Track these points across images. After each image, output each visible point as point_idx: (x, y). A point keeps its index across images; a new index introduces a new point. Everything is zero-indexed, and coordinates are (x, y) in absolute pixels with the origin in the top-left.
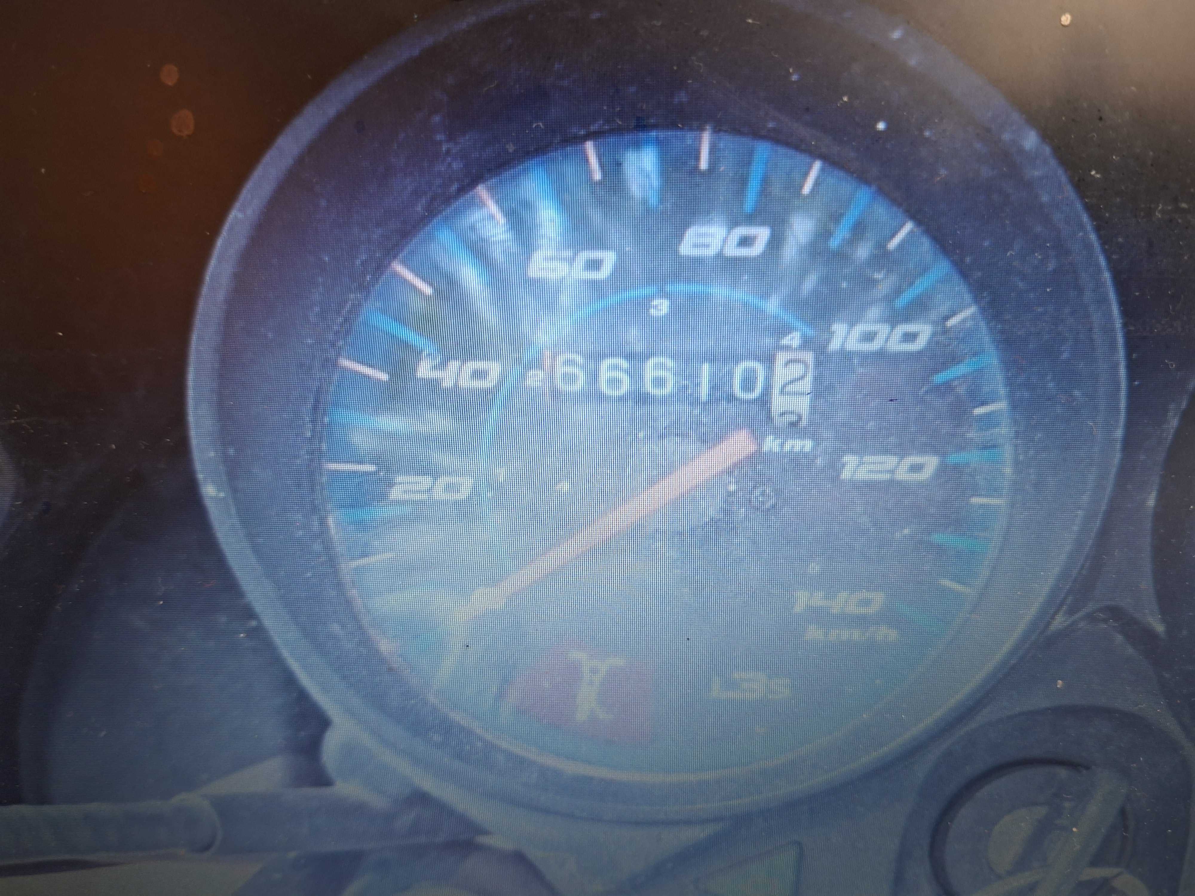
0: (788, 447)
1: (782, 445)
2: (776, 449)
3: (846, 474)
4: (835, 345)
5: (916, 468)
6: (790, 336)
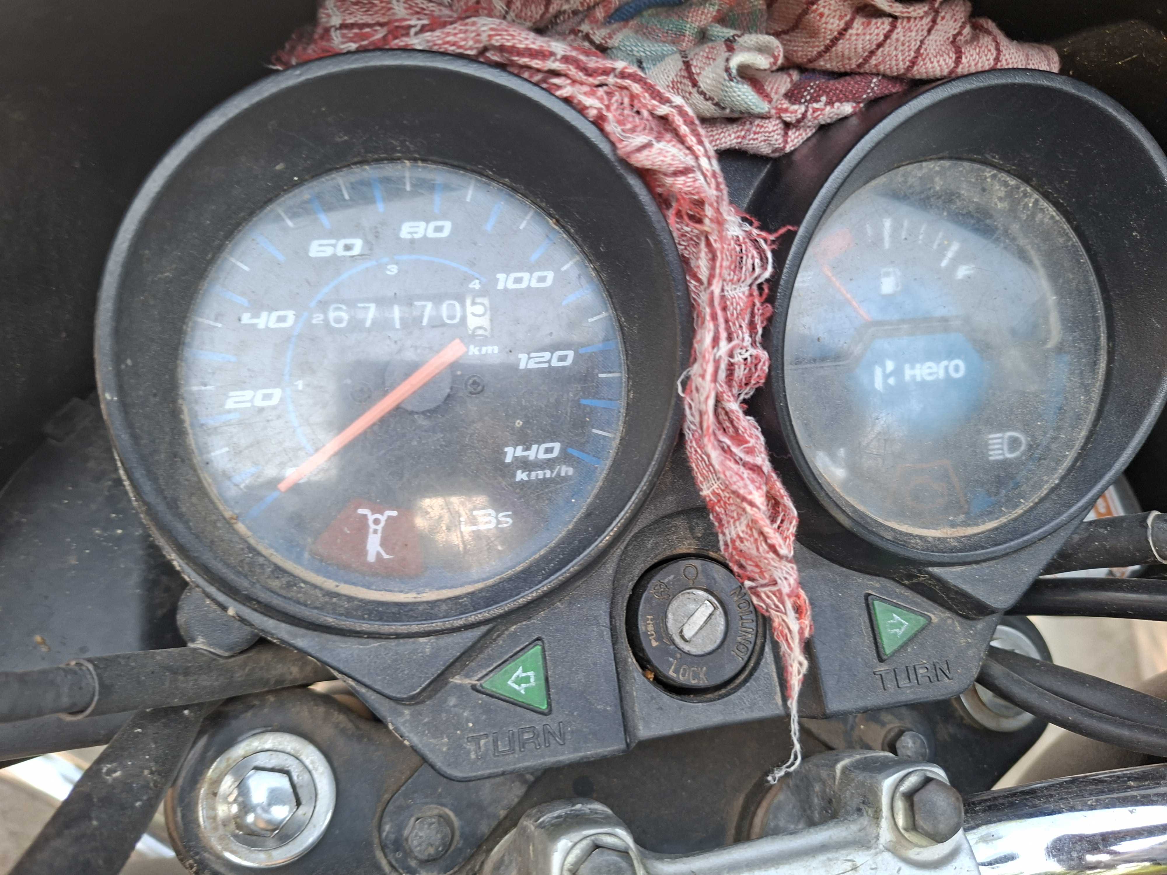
0: (484, 351)
1: (480, 350)
2: (477, 353)
3: (522, 366)
4: (500, 286)
5: (562, 359)
6: (473, 283)
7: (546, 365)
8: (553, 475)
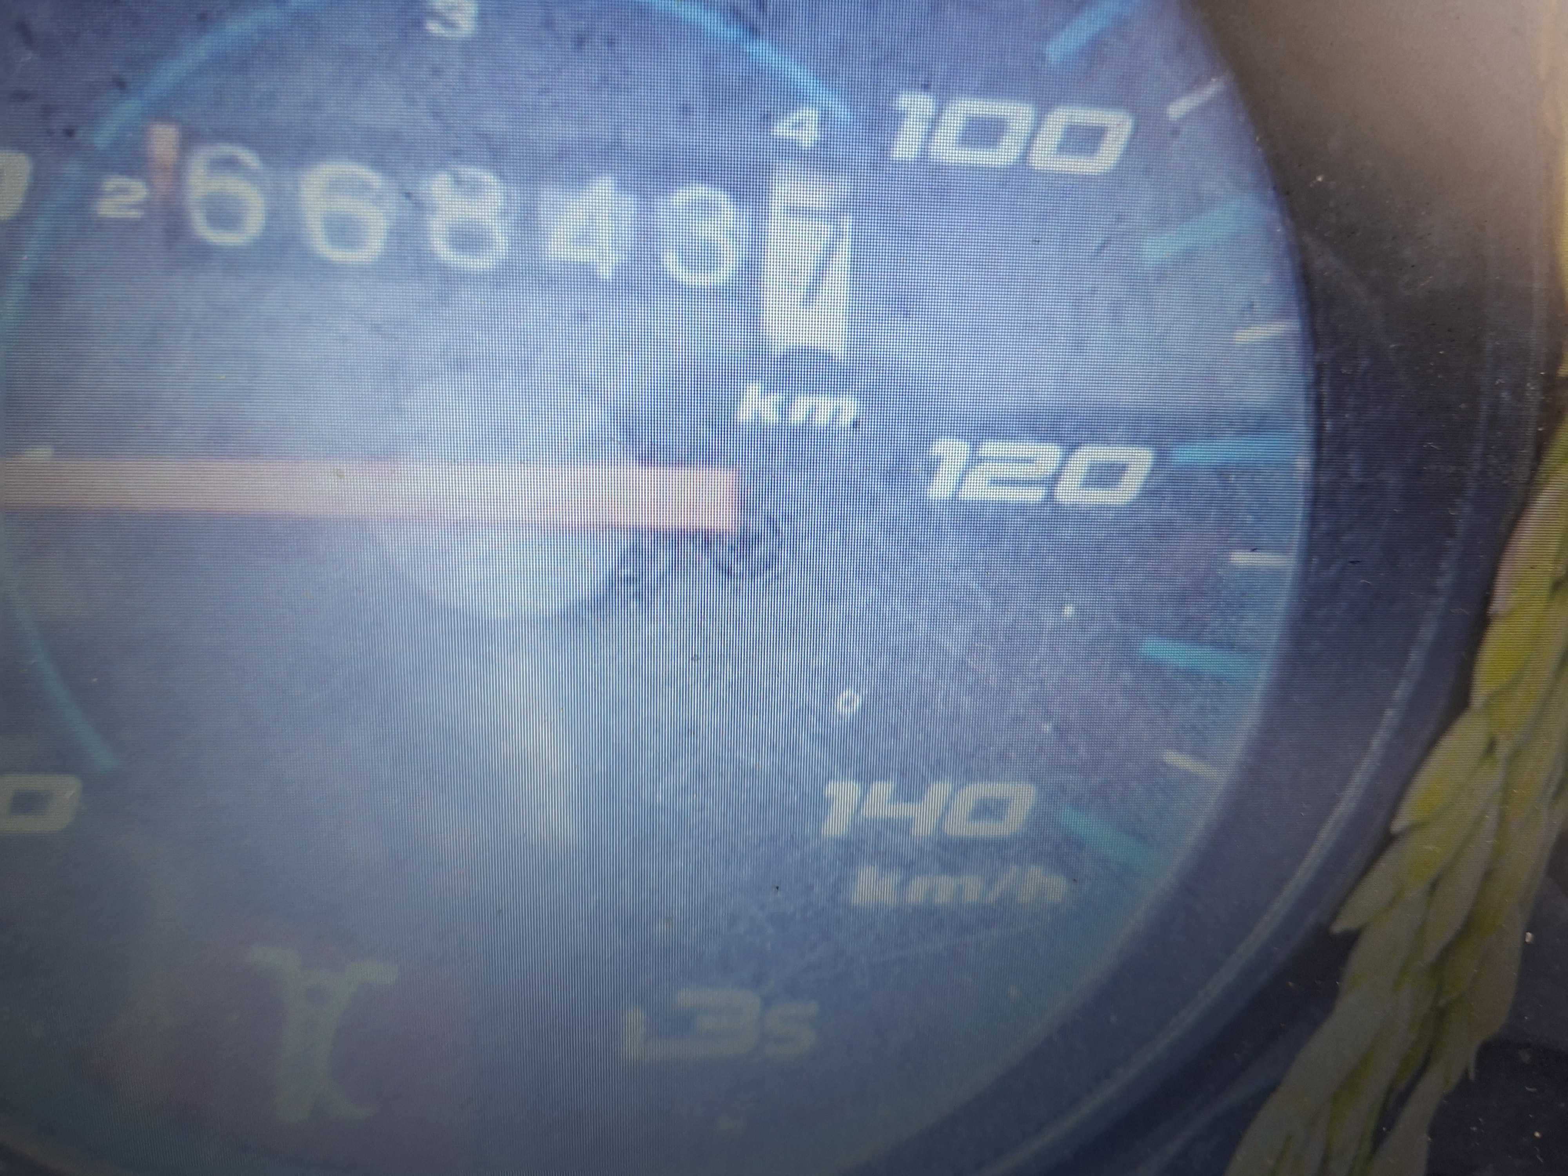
0: (798, 416)
1: (785, 408)
2: (771, 416)
3: (940, 487)
4: (906, 150)
5: (1103, 476)
6: (795, 117)
7: (1036, 495)
8: (992, 897)
